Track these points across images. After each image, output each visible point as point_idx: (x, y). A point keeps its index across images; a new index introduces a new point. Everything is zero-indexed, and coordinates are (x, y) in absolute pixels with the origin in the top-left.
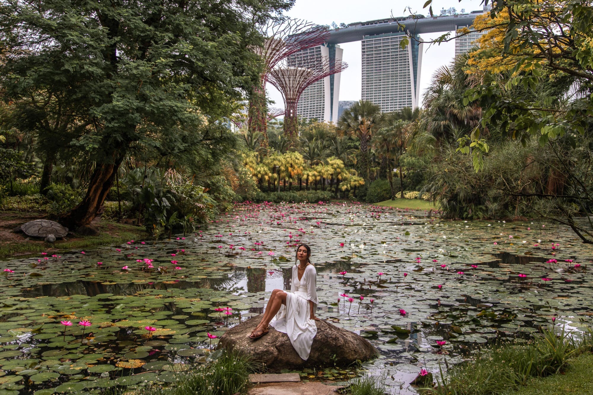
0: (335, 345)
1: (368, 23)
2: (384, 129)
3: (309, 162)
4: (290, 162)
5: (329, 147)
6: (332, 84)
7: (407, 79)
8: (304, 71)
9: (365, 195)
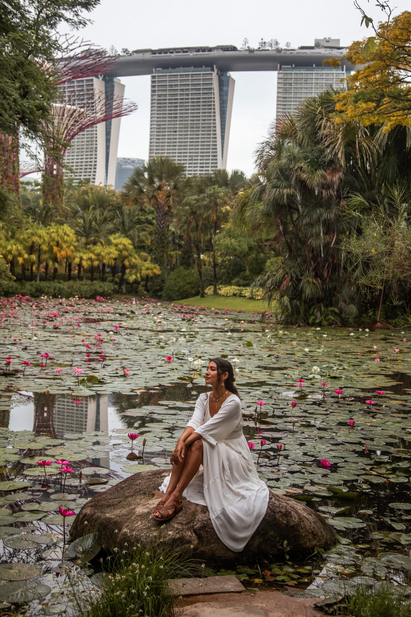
0: (287, 525)
1: (160, 51)
2: (192, 198)
3: (83, 240)
4: (56, 238)
5: (112, 220)
6: (108, 133)
7: (212, 132)
8: (75, 111)
9: (161, 290)
